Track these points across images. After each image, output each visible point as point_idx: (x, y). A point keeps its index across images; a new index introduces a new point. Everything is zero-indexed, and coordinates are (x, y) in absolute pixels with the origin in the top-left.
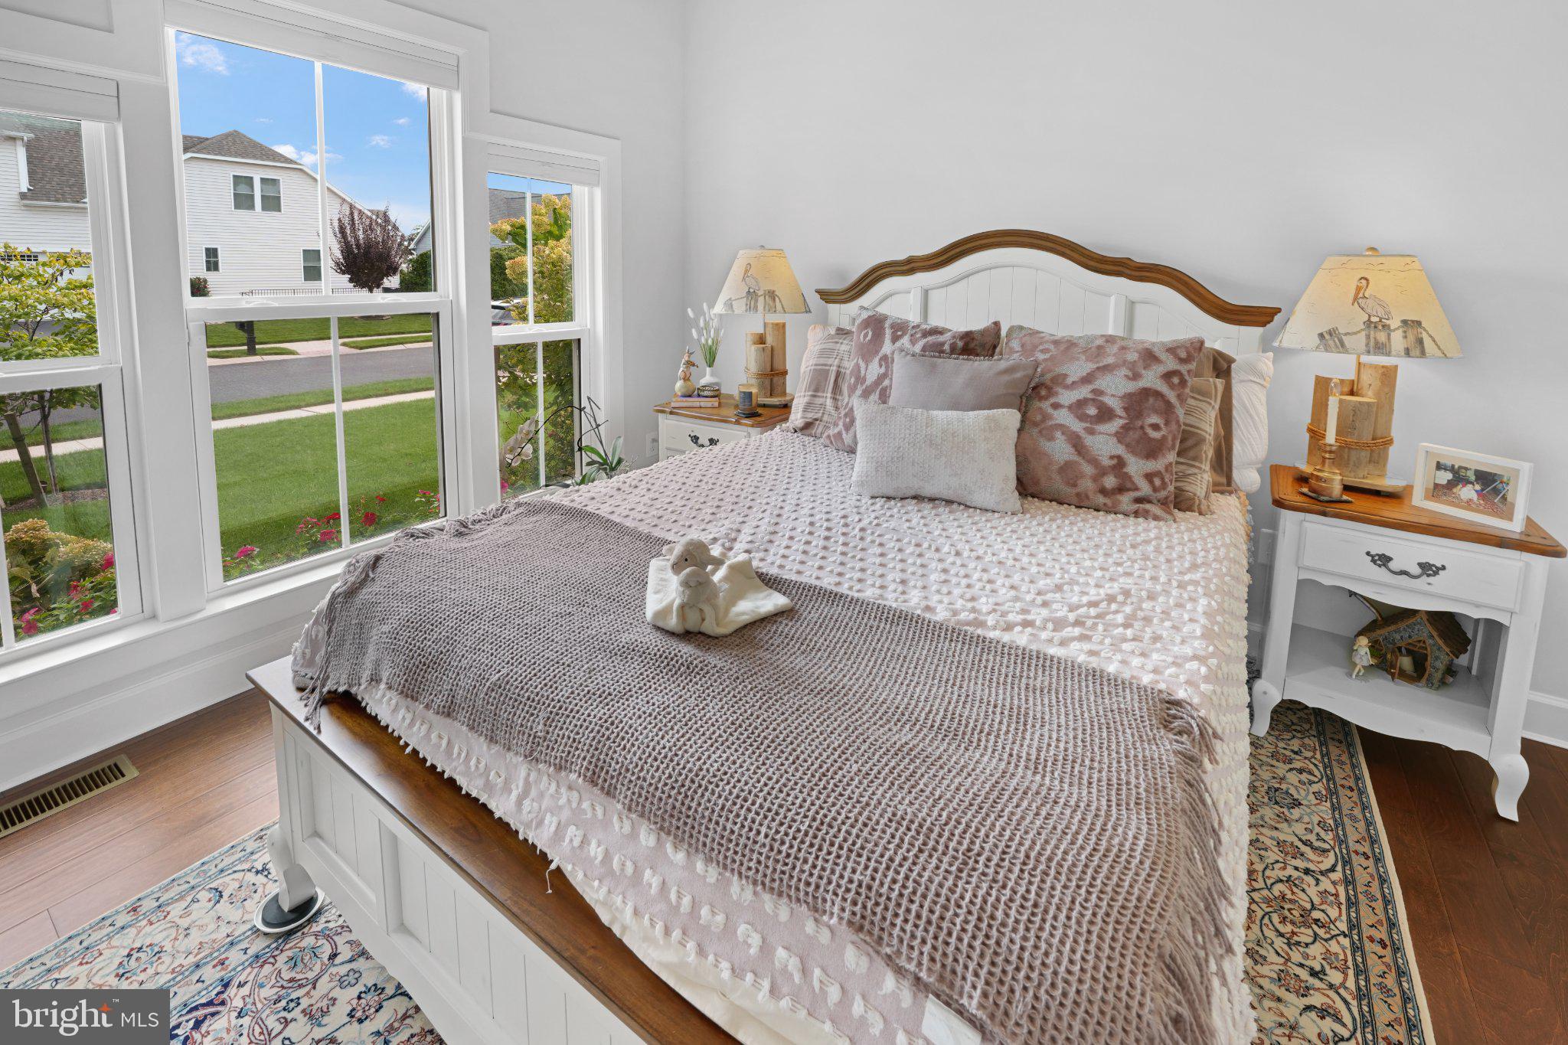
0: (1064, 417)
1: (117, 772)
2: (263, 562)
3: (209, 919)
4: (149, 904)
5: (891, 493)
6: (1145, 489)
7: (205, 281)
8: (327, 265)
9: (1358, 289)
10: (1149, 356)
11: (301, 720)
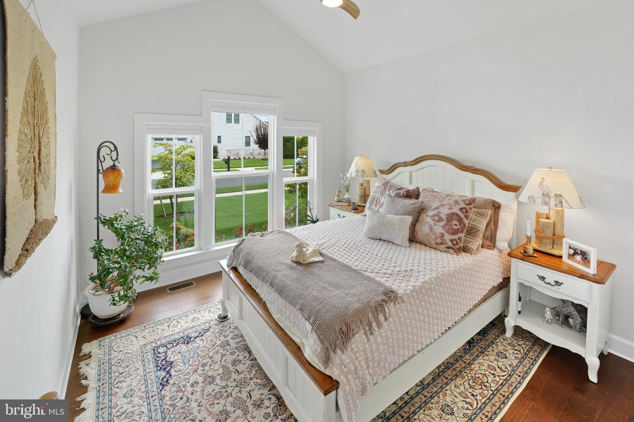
0: (429, 220)
1: (192, 284)
2: (224, 239)
3: (208, 315)
4: (197, 310)
5: (373, 238)
6: (450, 244)
7: (217, 146)
8: (252, 141)
9: (541, 182)
10: (457, 202)
11: (227, 271)
